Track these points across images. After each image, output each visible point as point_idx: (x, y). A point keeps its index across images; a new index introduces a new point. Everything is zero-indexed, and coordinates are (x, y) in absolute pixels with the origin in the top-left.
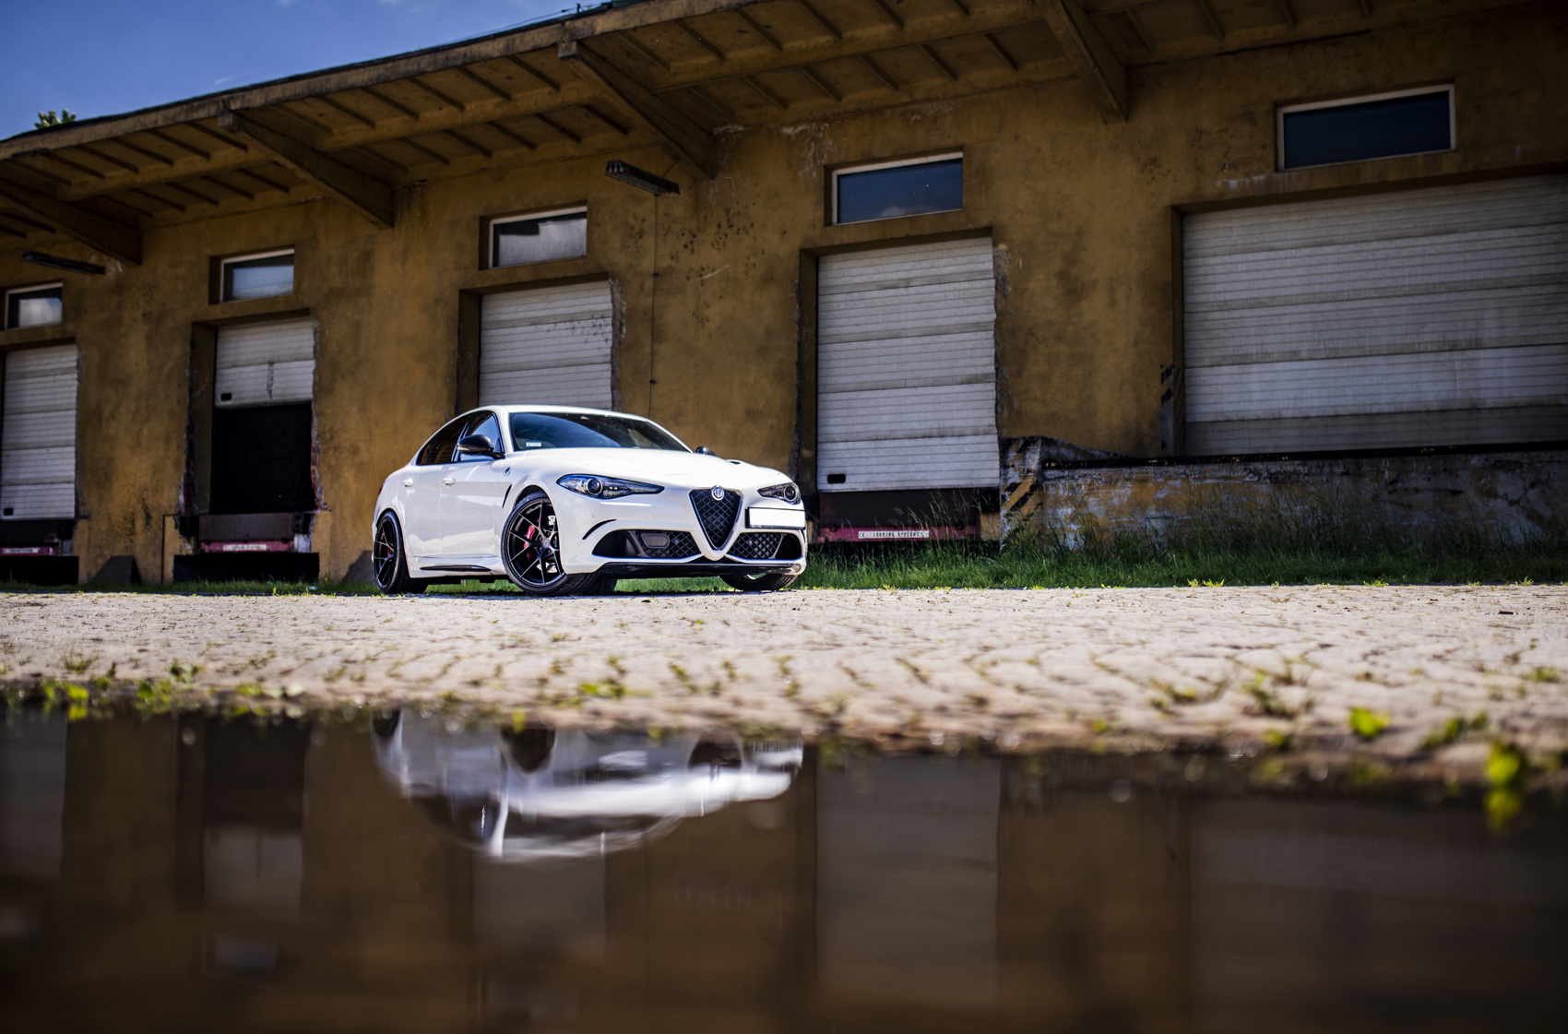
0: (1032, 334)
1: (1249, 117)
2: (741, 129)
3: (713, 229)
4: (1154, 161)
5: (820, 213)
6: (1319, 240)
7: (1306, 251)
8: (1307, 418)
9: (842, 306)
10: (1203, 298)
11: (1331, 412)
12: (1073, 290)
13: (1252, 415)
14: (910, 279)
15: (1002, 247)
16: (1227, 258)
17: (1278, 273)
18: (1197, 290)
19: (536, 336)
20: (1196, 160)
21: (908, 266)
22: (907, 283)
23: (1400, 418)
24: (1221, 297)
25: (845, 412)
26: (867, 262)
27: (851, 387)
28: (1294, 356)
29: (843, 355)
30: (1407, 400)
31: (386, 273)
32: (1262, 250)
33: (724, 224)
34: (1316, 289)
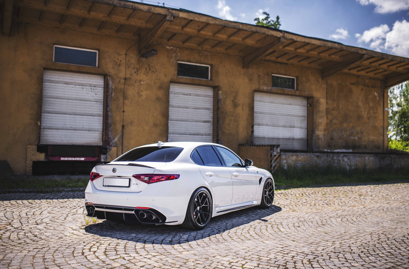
0: (226, 114)
3: (144, 69)
4: (251, 80)
5: (176, 72)
8: (269, 138)
9: (173, 97)
11: (273, 137)
12: (235, 105)
13: (260, 136)
14: (190, 94)
15: (221, 92)
19: (67, 88)
20: (259, 81)
21: (190, 90)
23: (283, 140)
25: (173, 126)
27: (175, 119)
29: (173, 111)
33: (148, 69)
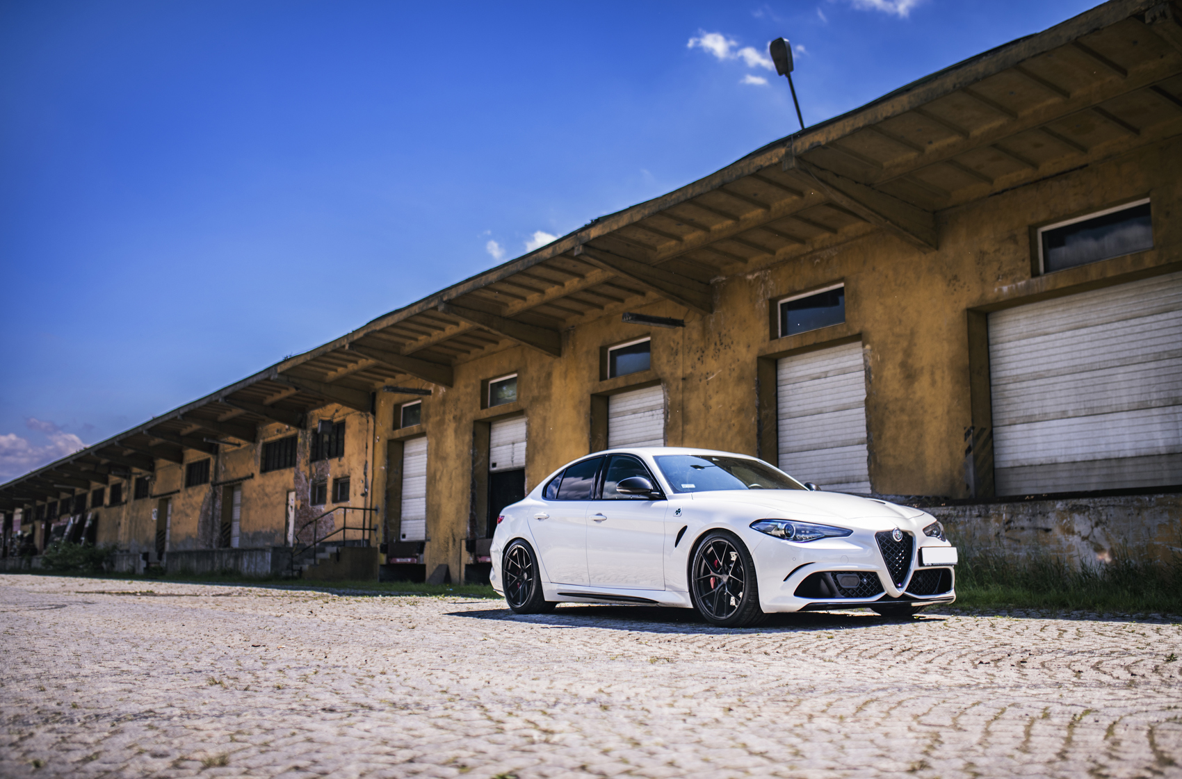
0: (887, 409)
1: (1013, 238)
2: (724, 279)
3: (712, 347)
4: (955, 278)
5: (767, 332)
6: (1077, 324)
7: (1069, 334)
9: (791, 393)
10: (1003, 374)
11: (1092, 458)
12: (910, 375)
15: (868, 347)
16: (1017, 343)
17: (1051, 352)
18: (999, 368)
19: (635, 421)
20: (981, 274)
21: (826, 363)
22: (825, 375)
24: (1014, 373)
25: (793, 467)
26: (803, 361)
27: (795, 449)
28: (1063, 415)
29: (791, 427)
30: (1144, 447)
31: (558, 386)
32: (1040, 335)
33: (718, 343)
34: (1077, 362)
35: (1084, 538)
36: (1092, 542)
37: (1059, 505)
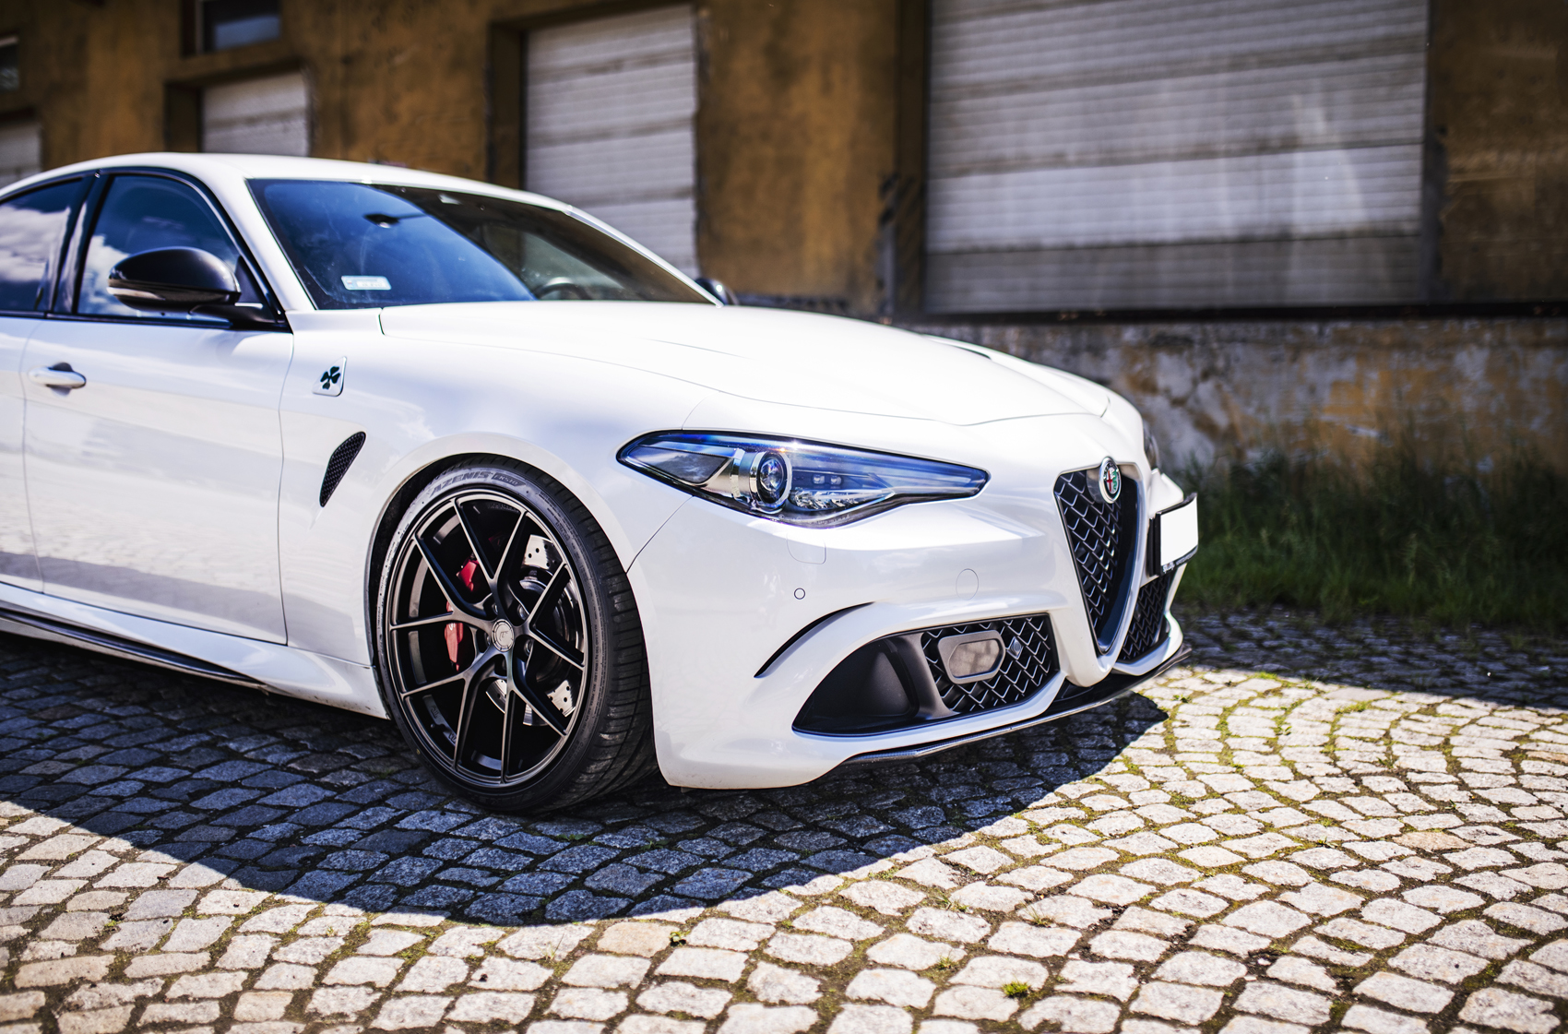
0: (735, 132)
8: (1071, 248)
9: (550, 97)
10: (953, 79)
12: (782, 70)
13: (1005, 243)
14: (621, 60)
16: (983, 23)
17: (1045, 42)
18: (945, 68)
21: (619, 42)
24: (974, 78)
26: (573, 39)
32: (1028, 9)
35: (1177, 402)
36: (1191, 412)
37: (1130, 334)
